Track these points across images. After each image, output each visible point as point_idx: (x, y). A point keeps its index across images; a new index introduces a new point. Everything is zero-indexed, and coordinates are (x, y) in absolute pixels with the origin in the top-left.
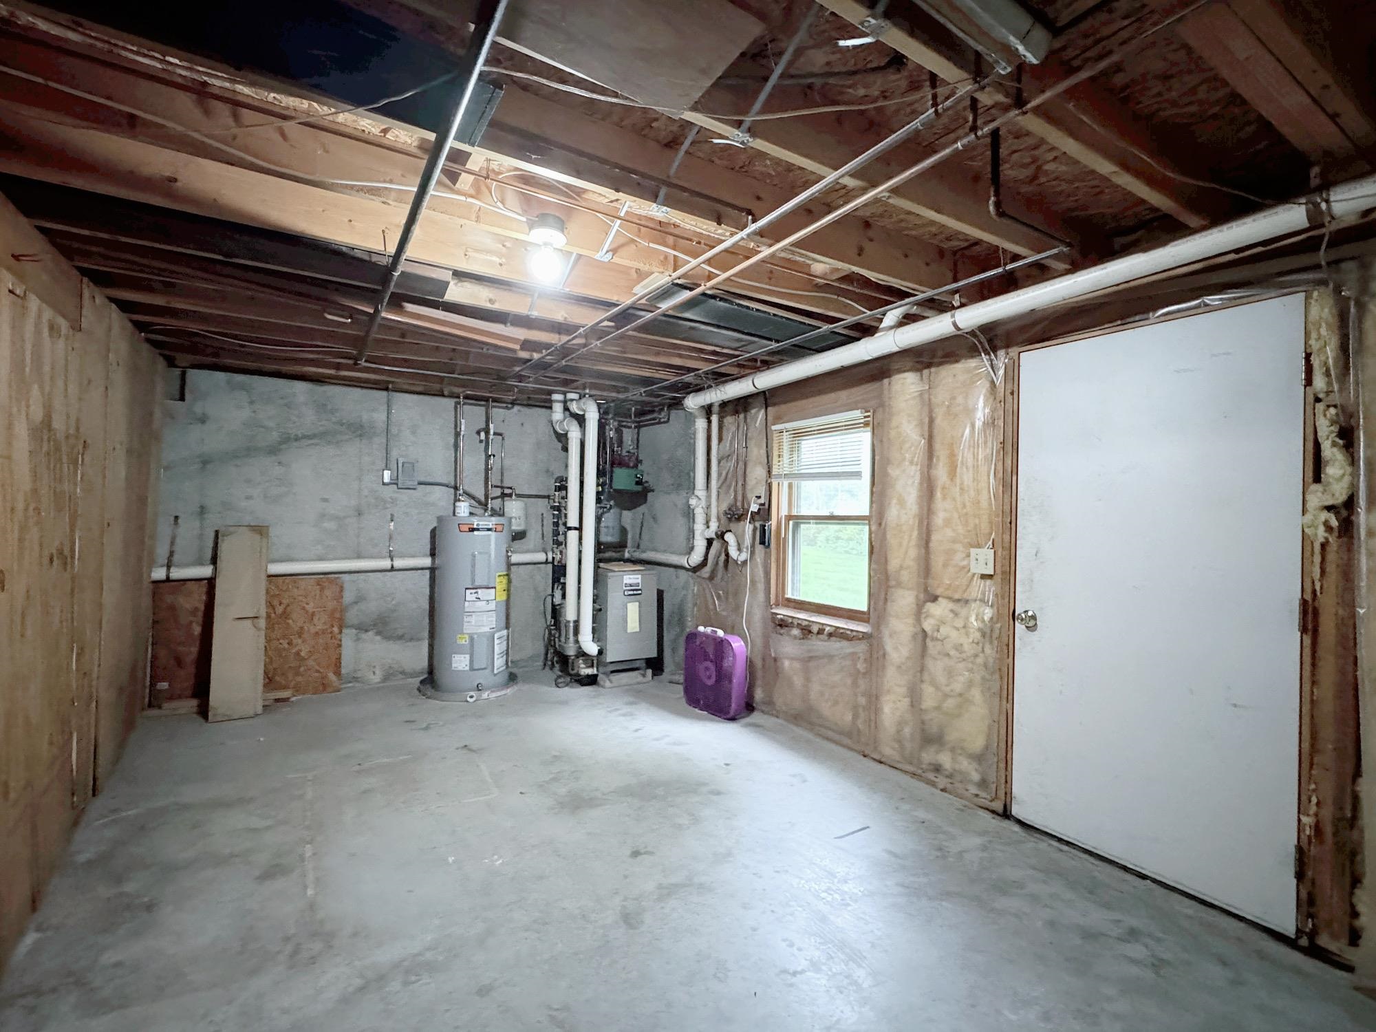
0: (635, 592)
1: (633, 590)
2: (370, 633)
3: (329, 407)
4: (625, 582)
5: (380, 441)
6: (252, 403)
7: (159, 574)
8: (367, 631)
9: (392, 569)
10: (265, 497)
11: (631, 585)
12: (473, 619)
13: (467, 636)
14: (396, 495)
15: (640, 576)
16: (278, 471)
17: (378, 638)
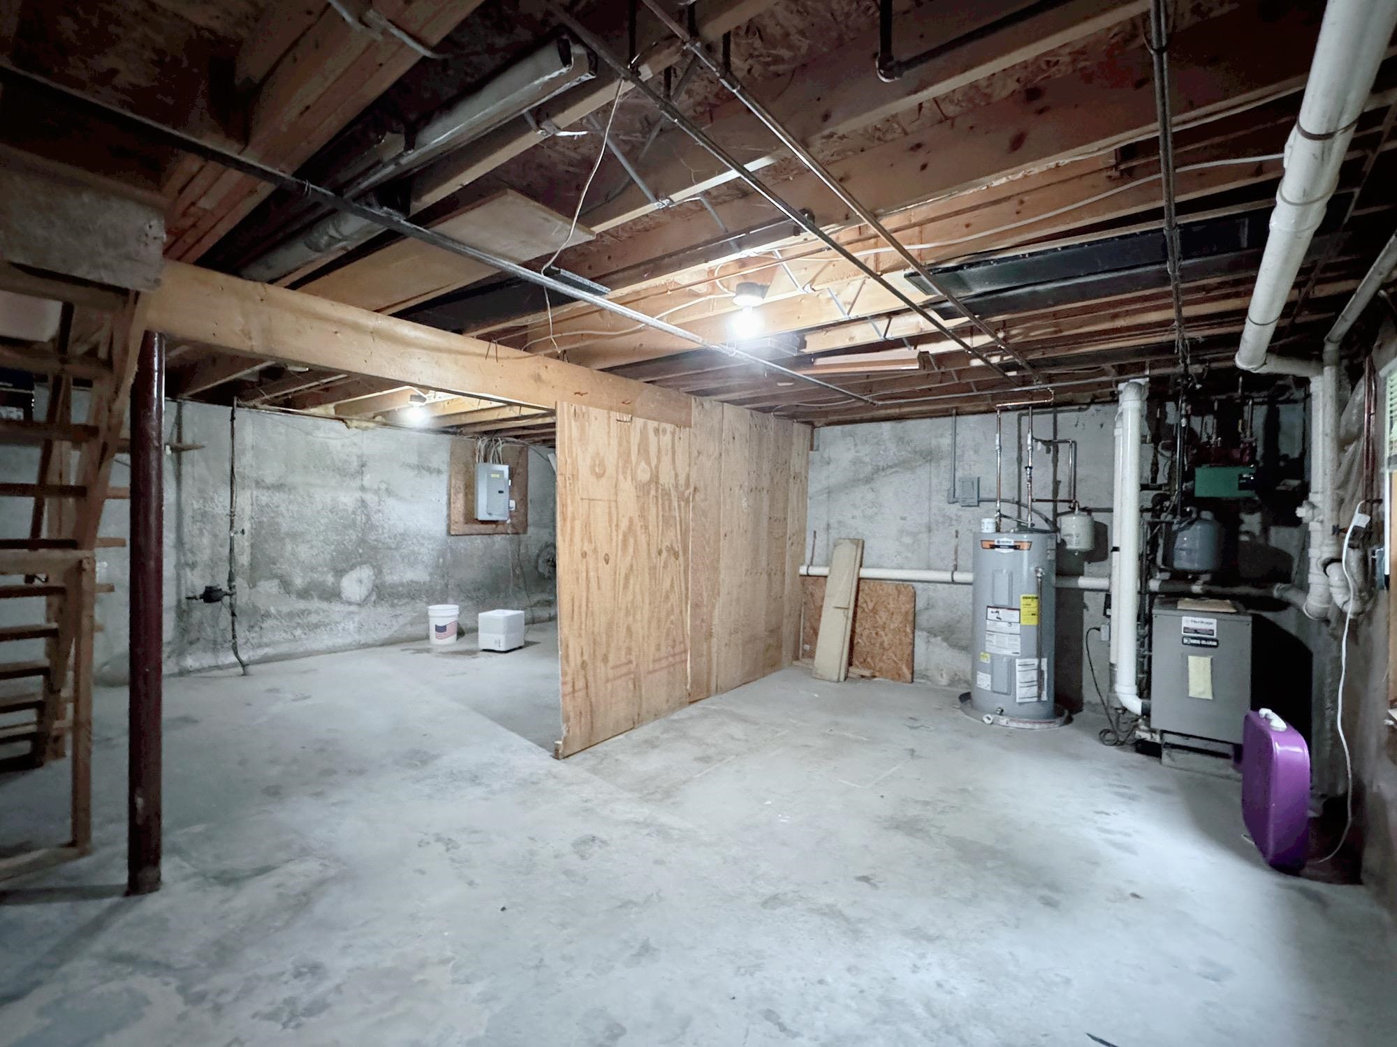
0: (1203, 643)
1: (1201, 639)
2: (939, 638)
3: (906, 439)
4: (1184, 625)
5: (945, 463)
6: (856, 445)
7: (803, 570)
8: (935, 636)
9: (953, 582)
10: (864, 516)
11: (1196, 631)
12: (994, 639)
13: (988, 656)
14: (961, 513)
15: (1214, 621)
16: (870, 496)
17: (945, 644)
